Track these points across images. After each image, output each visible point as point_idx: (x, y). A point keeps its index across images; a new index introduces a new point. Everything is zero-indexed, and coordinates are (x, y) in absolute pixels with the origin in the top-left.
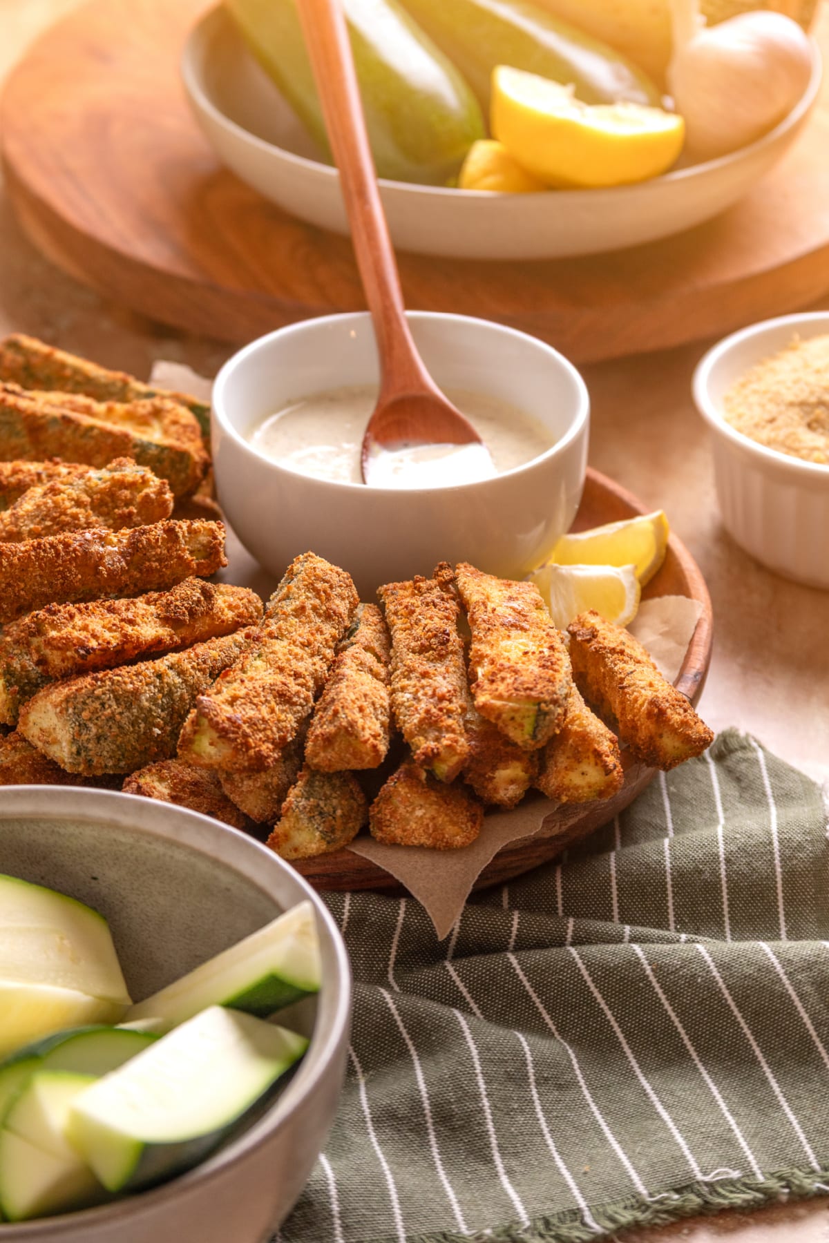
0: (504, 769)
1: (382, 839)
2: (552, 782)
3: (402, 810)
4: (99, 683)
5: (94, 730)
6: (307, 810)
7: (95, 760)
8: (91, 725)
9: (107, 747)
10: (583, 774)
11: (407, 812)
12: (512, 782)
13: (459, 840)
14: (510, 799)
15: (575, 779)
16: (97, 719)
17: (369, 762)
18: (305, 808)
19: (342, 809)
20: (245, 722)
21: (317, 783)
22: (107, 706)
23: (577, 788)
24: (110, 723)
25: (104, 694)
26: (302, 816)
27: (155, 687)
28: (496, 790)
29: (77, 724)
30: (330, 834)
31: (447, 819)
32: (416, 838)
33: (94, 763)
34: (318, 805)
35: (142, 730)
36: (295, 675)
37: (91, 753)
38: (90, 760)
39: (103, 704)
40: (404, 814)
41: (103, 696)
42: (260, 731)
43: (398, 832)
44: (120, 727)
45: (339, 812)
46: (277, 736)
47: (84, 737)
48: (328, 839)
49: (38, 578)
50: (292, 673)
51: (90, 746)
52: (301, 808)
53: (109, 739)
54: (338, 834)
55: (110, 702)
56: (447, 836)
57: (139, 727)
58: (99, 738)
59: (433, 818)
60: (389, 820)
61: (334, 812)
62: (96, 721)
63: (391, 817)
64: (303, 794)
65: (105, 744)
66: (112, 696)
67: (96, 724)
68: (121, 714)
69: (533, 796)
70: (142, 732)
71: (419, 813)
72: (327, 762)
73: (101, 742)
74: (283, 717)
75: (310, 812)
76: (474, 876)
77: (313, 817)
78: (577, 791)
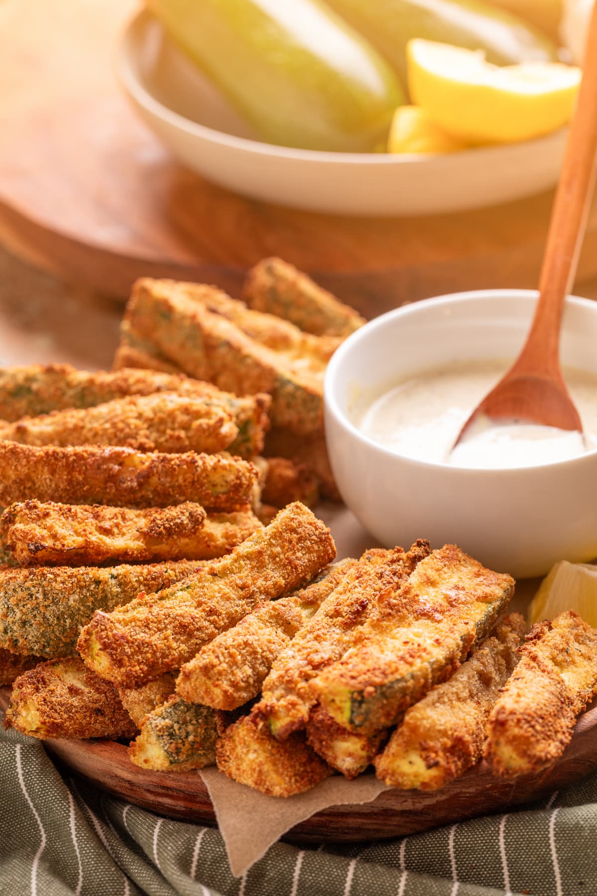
0: (342, 741)
1: (223, 772)
2: (382, 763)
3: (239, 750)
4: (31, 576)
5: (19, 615)
6: (158, 729)
7: (21, 641)
8: (16, 610)
9: (33, 632)
10: (410, 763)
11: (243, 752)
12: (350, 755)
13: (277, 790)
14: (348, 770)
15: (404, 767)
16: (24, 607)
17: (219, 703)
18: (157, 726)
19: (195, 736)
20: (128, 642)
21: (182, 707)
22: (34, 598)
23: (403, 775)
24: (35, 612)
25: (34, 587)
26: (152, 733)
27: (88, 590)
28: (335, 758)
29: (6, 606)
30: (174, 755)
31: (271, 768)
32: (245, 779)
33: (19, 644)
34: (172, 727)
35: (68, 624)
36: (210, 611)
37: (15, 634)
38: (16, 640)
39: (31, 596)
40: (240, 754)
41: (32, 589)
42: (141, 653)
43: (233, 770)
44: (44, 617)
45: (191, 738)
46: (160, 661)
47: (10, 619)
48: (171, 759)
49: (48, 481)
50: (208, 609)
51: (15, 628)
52: (153, 726)
53: (34, 626)
54: (182, 757)
55: (38, 595)
56: (268, 783)
57: (66, 622)
58: (24, 623)
59: (261, 764)
60: (228, 756)
61: (187, 737)
62: (21, 608)
63: (231, 753)
64: (162, 714)
65: (30, 629)
66: (40, 589)
67: (21, 611)
68: (46, 607)
69: (368, 772)
70: (68, 626)
71: (252, 756)
72: (186, 694)
73: (26, 627)
74: (174, 645)
75: (160, 731)
76: (285, 828)
77: (162, 736)
78: (402, 777)
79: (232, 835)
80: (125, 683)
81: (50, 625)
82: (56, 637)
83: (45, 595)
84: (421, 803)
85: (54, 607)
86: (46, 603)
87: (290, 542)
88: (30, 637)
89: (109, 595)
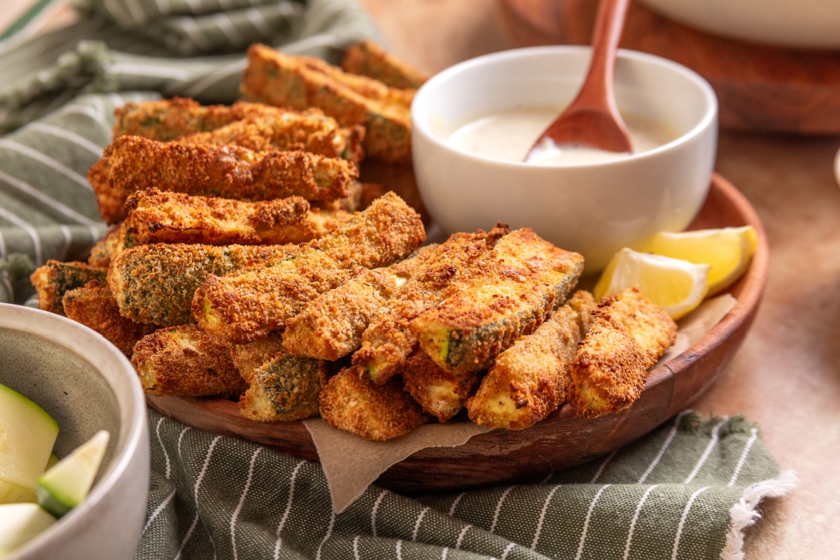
0: (436, 385)
1: (326, 420)
2: (474, 405)
3: (340, 398)
4: (151, 251)
5: (139, 285)
6: (265, 381)
7: (142, 310)
8: (137, 281)
9: (152, 302)
10: (500, 403)
11: (344, 401)
12: (443, 398)
13: (377, 434)
14: (442, 413)
15: (494, 407)
16: (144, 278)
17: (321, 353)
18: (264, 379)
19: (299, 388)
20: (237, 301)
21: (288, 363)
22: (153, 270)
23: (494, 415)
24: (154, 283)
25: (153, 260)
26: (260, 385)
27: (203, 264)
28: (430, 402)
29: (128, 278)
30: (280, 405)
31: (371, 413)
32: (346, 425)
33: (140, 313)
34: (279, 380)
35: (184, 294)
36: (313, 277)
37: (136, 303)
38: (138, 310)
39: (151, 268)
40: (341, 402)
41: (152, 262)
42: (250, 310)
43: (335, 417)
44: (163, 288)
45: (296, 390)
46: (267, 318)
47: (131, 289)
48: (278, 409)
50: (311, 276)
51: (136, 297)
52: (261, 379)
53: (153, 296)
54: (288, 407)
55: (157, 267)
56: (367, 428)
57: (182, 293)
58: (144, 293)
59: (361, 410)
60: (331, 405)
61: (292, 389)
62: (142, 279)
63: (333, 402)
64: (269, 369)
65: (149, 299)
66: (159, 262)
67: (142, 281)
68: (165, 278)
69: (461, 417)
70: (184, 297)
71: (352, 404)
72: (291, 346)
73: (146, 297)
74: (280, 305)
75: (267, 383)
76: (384, 468)
77: (269, 388)
78: (493, 417)
79: (334, 474)
80: (234, 338)
81: (168, 295)
82: (174, 306)
83: (164, 267)
84: (507, 449)
85: (172, 279)
86: (164, 275)
87: (385, 223)
88: (150, 307)
89: (222, 269)
